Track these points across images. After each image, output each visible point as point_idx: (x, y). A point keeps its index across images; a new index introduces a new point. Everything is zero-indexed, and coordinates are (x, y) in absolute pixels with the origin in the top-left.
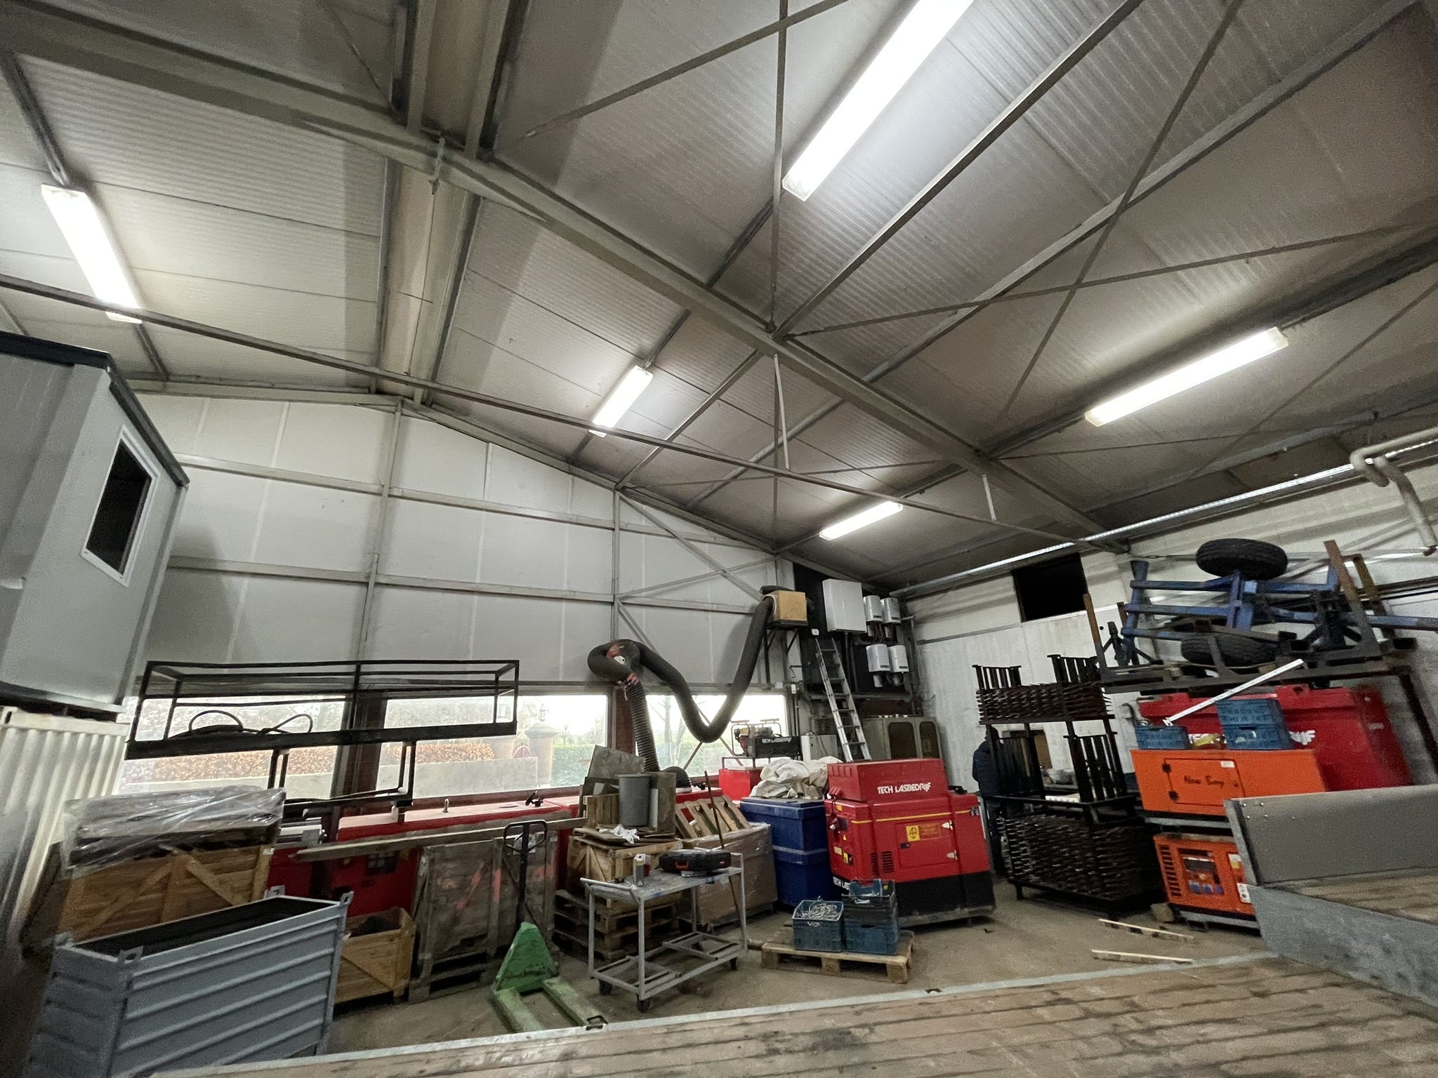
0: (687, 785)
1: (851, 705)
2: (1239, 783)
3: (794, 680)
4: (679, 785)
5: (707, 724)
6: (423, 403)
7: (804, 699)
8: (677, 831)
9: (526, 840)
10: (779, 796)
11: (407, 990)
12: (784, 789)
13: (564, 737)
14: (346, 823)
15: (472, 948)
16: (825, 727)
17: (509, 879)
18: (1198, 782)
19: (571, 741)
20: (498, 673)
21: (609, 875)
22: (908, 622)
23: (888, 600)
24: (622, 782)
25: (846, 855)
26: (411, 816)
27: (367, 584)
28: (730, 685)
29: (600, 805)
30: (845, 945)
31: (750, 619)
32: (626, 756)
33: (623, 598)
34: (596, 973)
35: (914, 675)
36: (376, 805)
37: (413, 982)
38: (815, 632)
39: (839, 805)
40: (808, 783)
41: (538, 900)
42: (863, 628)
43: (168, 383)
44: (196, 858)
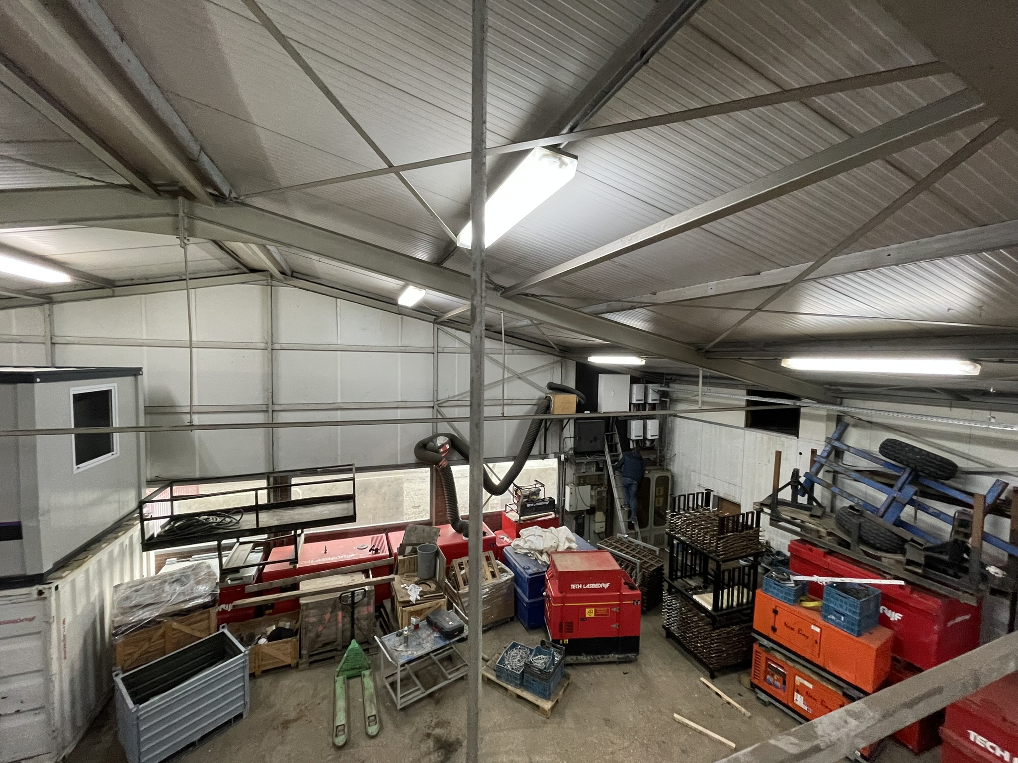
2: (818, 642)
3: (565, 449)
5: (496, 483)
6: (285, 274)
7: (570, 463)
9: (353, 600)
11: (298, 663)
15: (329, 646)
16: (583, 481)
17: (345, 615)
18: (792, 629)
22: (666, 402)
28: (517, 455)
29: (407, 563)
30: (522, 685)
31: (536, 407)
32: (427, 529)
33: (441, 403)
35: (662, 440)
37: (300, 661)
42: (626, 409)
43: (116, 289)
44: (176, 621)
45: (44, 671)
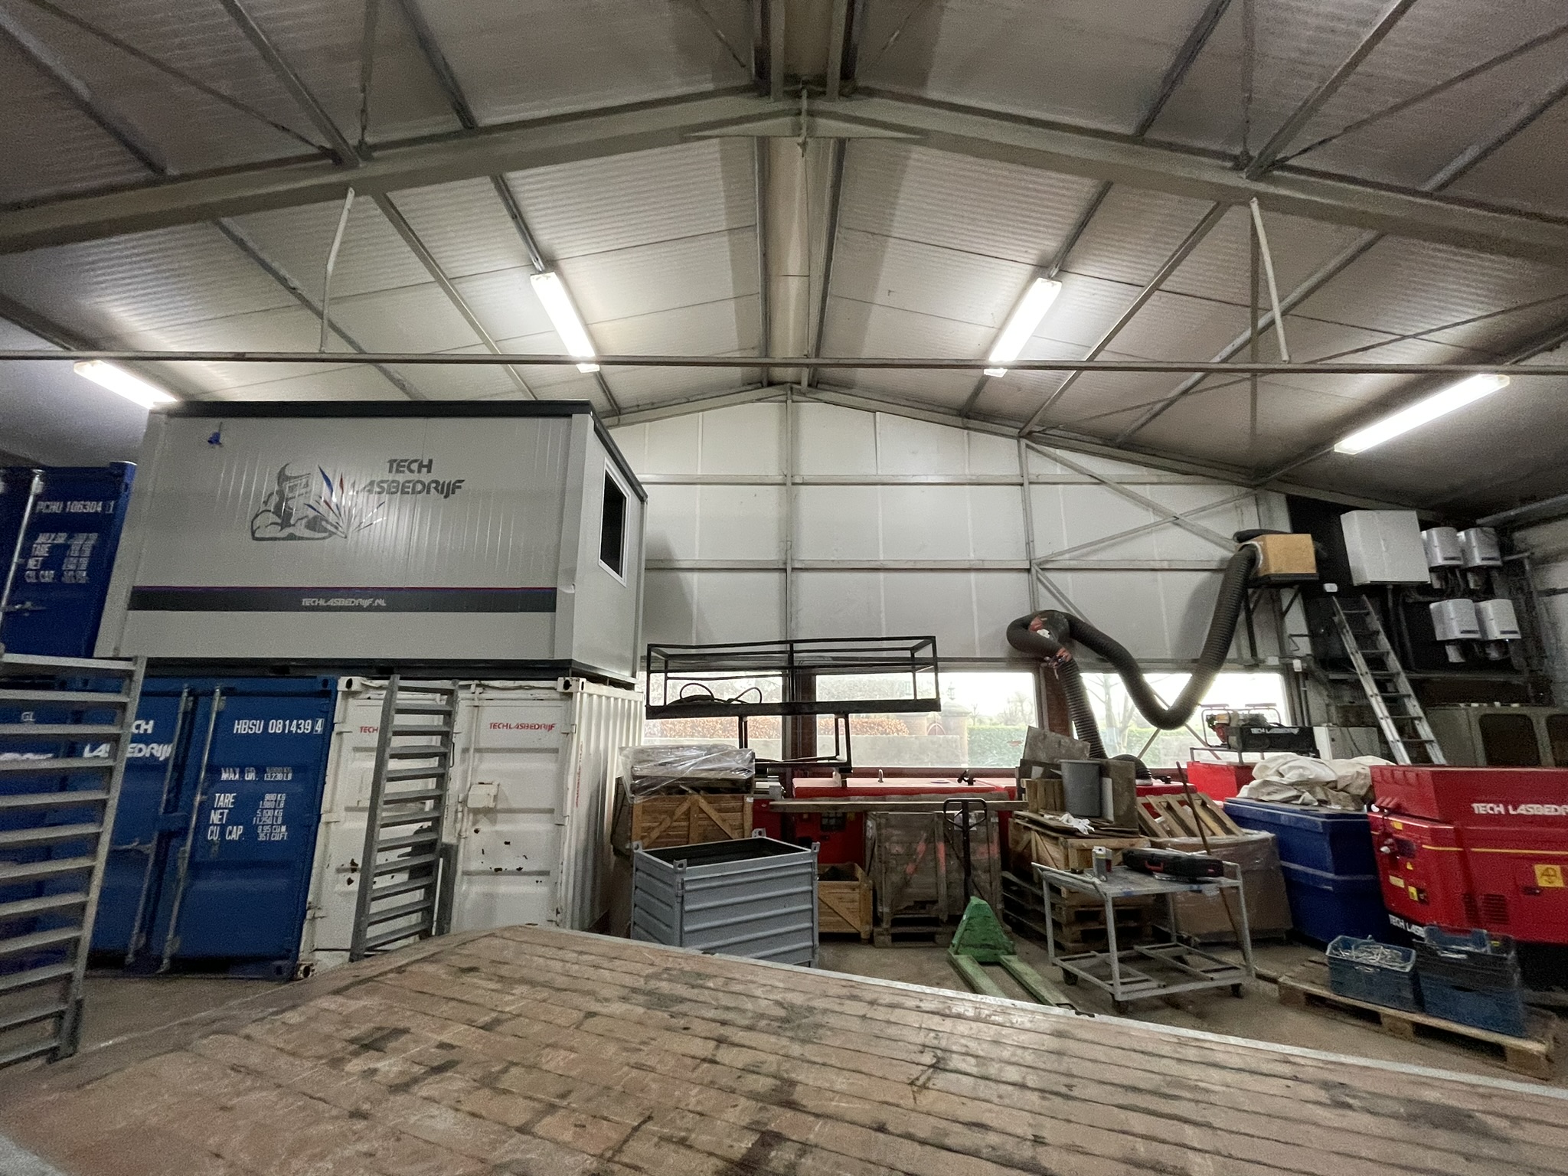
0: (1147, 777)
1: (1404, 686)
3: (1297, 653)
4: (1138, 777)
5: (1166, 708)
6: (810, 385)
7: (1318, 681)
8: (1141, 828)
9: (966, 818)
10: (1286, 801)
11: (872, 934)
12: (1294, 793)
13: (974, 717)
14: (799, 783)
15: (922, 911)
16: (1358, 716)
17: (952, 852)
19: (981, 722)
20: (913, 650)
21: (1061, 864)
22: (1519, 563)
23: (1472, 532)
24: (1064, 766)
25: (1412, 890)
26: (852, 782)
27: (785, 570)
28: (1195, 661)
29: (1041, 791)
30: (1420, 1005)
31: (1221, 576)
32: (1065, 740)
33: (1040, 564)
34: (1058, 961)
35: (1530, 645)
36: (817, 769)
37: (877, 930)
38: (1331, 588)
39: (1397, 823)
40: (1335, 788)
41: (984, 877)
42: (1425, 576)
43: (621, 417)
44: (704, 798)
45: (554, 813)
